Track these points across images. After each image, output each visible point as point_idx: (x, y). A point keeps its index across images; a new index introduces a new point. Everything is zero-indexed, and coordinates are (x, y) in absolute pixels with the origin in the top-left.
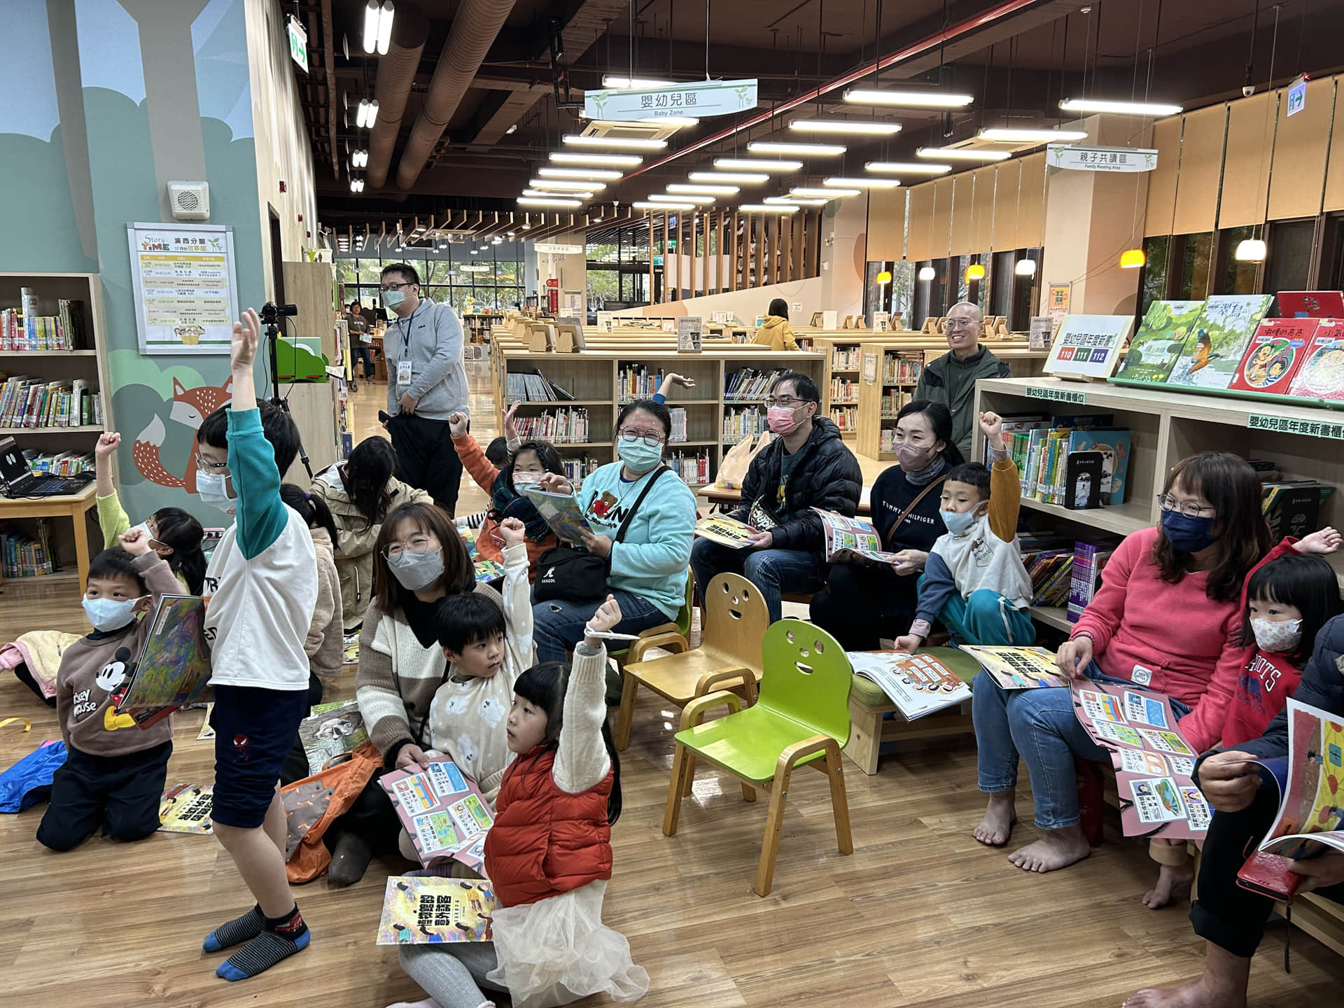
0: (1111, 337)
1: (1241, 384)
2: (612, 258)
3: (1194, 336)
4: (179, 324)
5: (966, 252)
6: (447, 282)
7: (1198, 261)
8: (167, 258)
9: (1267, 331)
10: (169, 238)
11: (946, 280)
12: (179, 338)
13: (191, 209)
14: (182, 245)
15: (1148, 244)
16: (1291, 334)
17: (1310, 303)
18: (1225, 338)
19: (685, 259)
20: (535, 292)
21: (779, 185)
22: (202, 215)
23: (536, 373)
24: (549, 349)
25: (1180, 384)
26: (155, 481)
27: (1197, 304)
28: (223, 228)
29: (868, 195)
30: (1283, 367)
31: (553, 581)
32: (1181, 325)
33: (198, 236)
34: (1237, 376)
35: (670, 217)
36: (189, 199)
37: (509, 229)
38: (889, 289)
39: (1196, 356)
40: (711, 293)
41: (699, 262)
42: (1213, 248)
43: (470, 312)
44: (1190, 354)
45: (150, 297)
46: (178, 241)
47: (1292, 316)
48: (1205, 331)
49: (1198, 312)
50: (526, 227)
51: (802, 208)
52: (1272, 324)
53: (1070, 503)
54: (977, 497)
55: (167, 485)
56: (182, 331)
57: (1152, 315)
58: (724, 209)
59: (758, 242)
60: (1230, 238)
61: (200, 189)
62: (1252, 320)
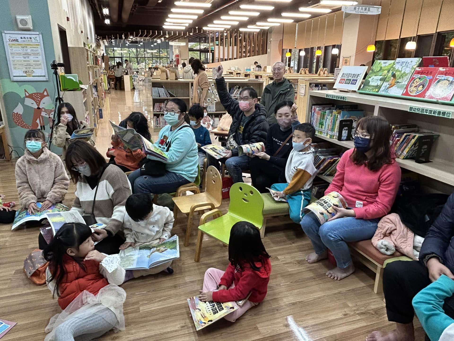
0: (359, 75)
1: (407, 94)
2: (198, 48)
3: (390, 74)
4: (24, 70)
5: (316, 46)
6: (143, 56)
7: (393, 49)
8: (19, 45)
9: (418, 73)
10: (18, 37)
11: (309, 56)
12: (25, 75)
13: (26, 25)
14: (23, 39)
15: (377, 43)
16: (427, 74)
17: (435, 61)
18: (402, 75)
19: (221, 47)
20: (172, 59)
21: (252, 21)
22: (29, 28)
23: (162, 87)
24: (167, 79)
25: (383, 93)
26: (21, 127)
27: (392, 62)
28: (38, 33)
29: (283, 25)
30: (423, 86)
31: (144, 169)
32: (385, 70)
33: (29, 36)
34: (405, 90)
35: (216, 33)
36: (24, 22)
37: (161, 37)
38: (290, 59)
39: (390, 82)
40: (230, 59)
41: (226, 49)
42: (398, 45)
43: (150, 66)
44: (388, 81)
45: (13, 59)
46: (22, 38)
47: (428, 66)
48: (394, 72)
49: (392, 65)
50: (167, 36)
51: (261, 30)
52: (420, 69)
53: (340, 139)
54: (305, 137)
55: (26, 128)
56: (26, 72)
57: (375, 66)
58: (234, 31)
59: (246, 42)
60: (404, 41)
61: (28, 18)
62: (412, 68)
